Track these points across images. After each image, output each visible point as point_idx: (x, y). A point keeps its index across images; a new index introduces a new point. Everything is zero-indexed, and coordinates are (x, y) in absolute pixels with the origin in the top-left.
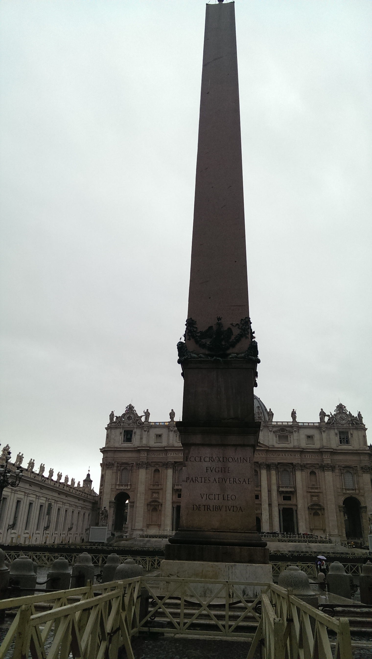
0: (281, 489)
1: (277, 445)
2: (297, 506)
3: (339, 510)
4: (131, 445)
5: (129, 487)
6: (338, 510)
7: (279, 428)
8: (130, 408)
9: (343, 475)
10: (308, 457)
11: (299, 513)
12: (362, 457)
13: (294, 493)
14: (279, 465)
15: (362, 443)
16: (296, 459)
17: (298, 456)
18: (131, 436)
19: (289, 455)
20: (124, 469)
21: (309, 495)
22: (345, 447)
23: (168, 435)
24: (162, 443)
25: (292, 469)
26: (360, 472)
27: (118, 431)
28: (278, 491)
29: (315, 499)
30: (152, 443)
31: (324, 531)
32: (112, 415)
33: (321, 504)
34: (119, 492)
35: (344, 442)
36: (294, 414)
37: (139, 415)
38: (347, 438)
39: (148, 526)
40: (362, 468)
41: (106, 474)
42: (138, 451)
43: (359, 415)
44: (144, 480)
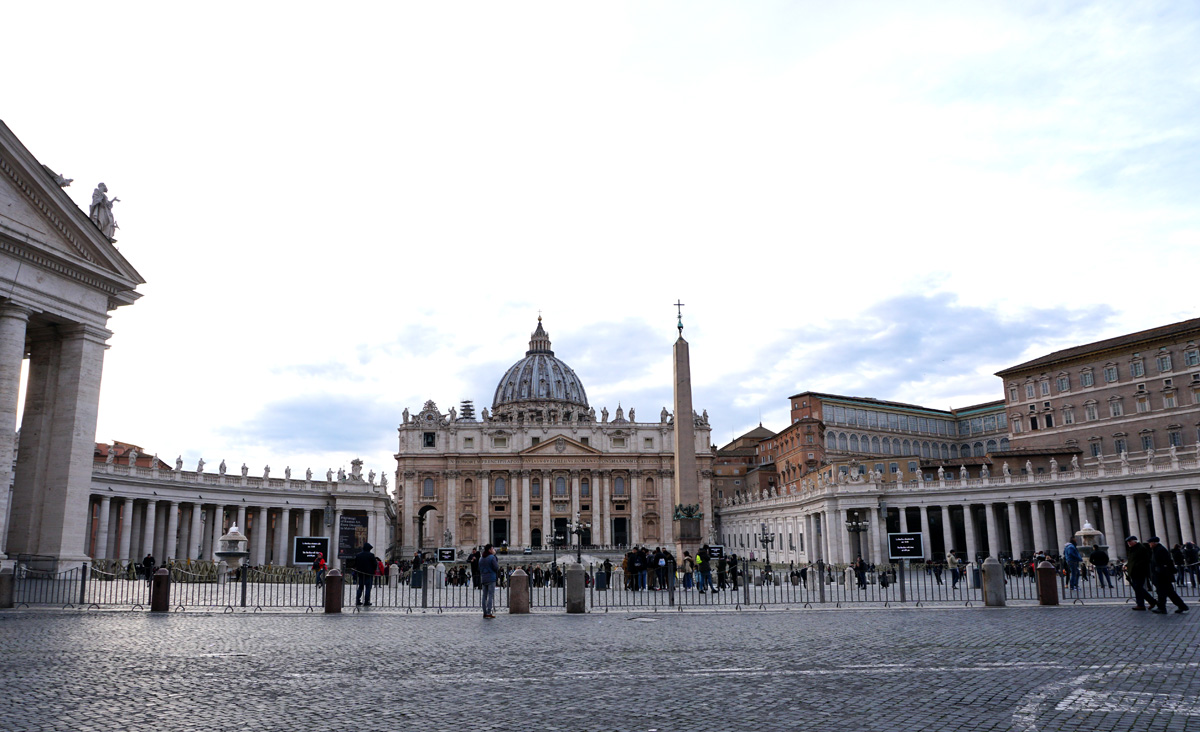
0: (614, 499)
1: (611, 451)
2: (630, 515)
5: (435, 500)
7: (614, 431)
8: (430, 405)
10: (646, 463)
11: (633, 522)
12: (704, 462)
13: (628, 502)
14: (614, 473)
15: (705, 446)
16: (632, 466)
17: (635, 461)
18: (433, 438)
19: (625, 461)
20: (428, 479)
21: (644, 504)
23: (482, 439)
24: (473, 448)
25: (628, 476)
27: (416, 433)
28: (611, 500)
29: (651, 507)
30: (462, 449)
31: (658, 540)
32: (406, 414)
33: (657, 513)
34: (423, 505)
36: (632, 413)
37: (443, 414)
39: (461, 542)
40: (703, 473)
41: (405, 485)
42: (445, 458)
43: (705, 414)
44: (453, 492)
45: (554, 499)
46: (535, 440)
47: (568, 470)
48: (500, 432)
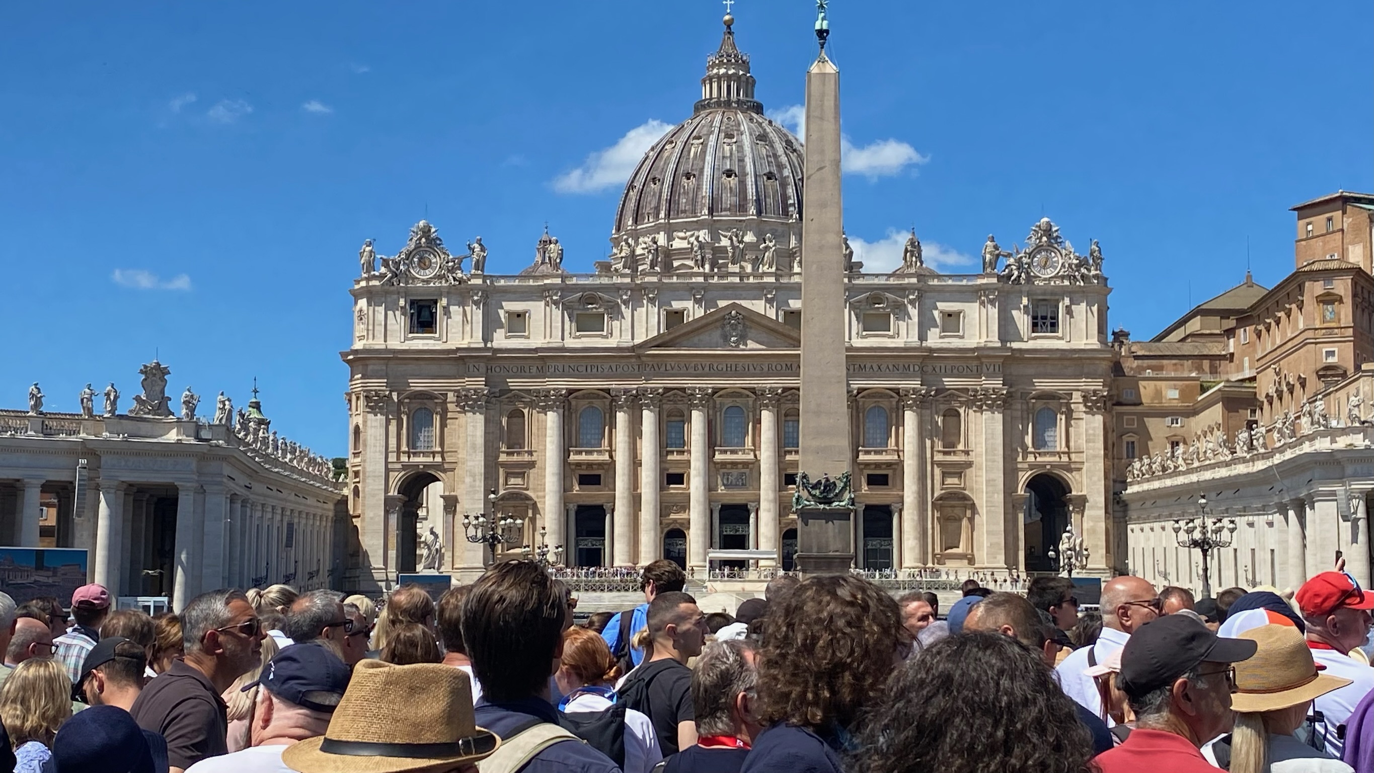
0: (863, 458)
1: (858, 342)
2: (901, 498)
3: (1013, 506)
4: (432, 342)
5: (438, 459)
6: (1011, 506)
7: (867, 294)
8: (426, 232)
9: (1031, 416)
10: (943, 371)
11: (907, 514)
12: (1088, 370)
13: (896, 466)
14: (860, 395)
16: (909, 379)
17: (916, 369)
18: (433, 315)
19: (891, 367)
20: (420, 409)
21: (937, 471)
22: (1046, 342)
23: (546, 316)
24: (528, 338)
25: (898, 402)
26: (1079, 409)
27: (392, 301)
28: (855, 462)
29: (954, 480)
30: (500, 338)
31: (971, 561)
33: (966, 492)
34: (409, 470)
35: (1044, 328)
38: (1055, 317)
40: (1084, 397)
41: (369, 423)
42: (458, 359)
44: (480, 441)
45: (718, 457)
46: (675, 317)
47: (753, 390)
48: (592, 300)
